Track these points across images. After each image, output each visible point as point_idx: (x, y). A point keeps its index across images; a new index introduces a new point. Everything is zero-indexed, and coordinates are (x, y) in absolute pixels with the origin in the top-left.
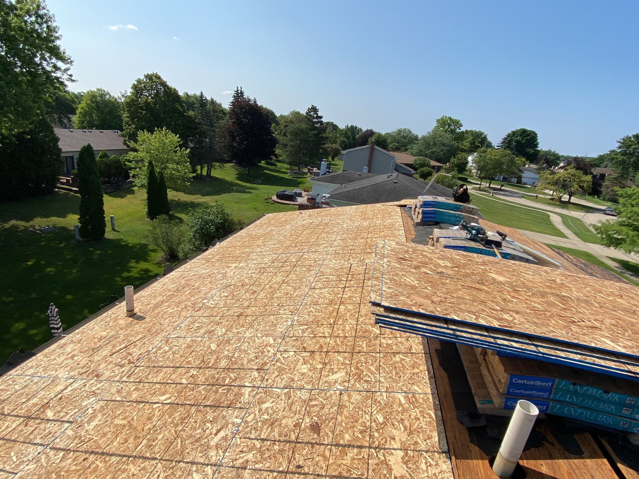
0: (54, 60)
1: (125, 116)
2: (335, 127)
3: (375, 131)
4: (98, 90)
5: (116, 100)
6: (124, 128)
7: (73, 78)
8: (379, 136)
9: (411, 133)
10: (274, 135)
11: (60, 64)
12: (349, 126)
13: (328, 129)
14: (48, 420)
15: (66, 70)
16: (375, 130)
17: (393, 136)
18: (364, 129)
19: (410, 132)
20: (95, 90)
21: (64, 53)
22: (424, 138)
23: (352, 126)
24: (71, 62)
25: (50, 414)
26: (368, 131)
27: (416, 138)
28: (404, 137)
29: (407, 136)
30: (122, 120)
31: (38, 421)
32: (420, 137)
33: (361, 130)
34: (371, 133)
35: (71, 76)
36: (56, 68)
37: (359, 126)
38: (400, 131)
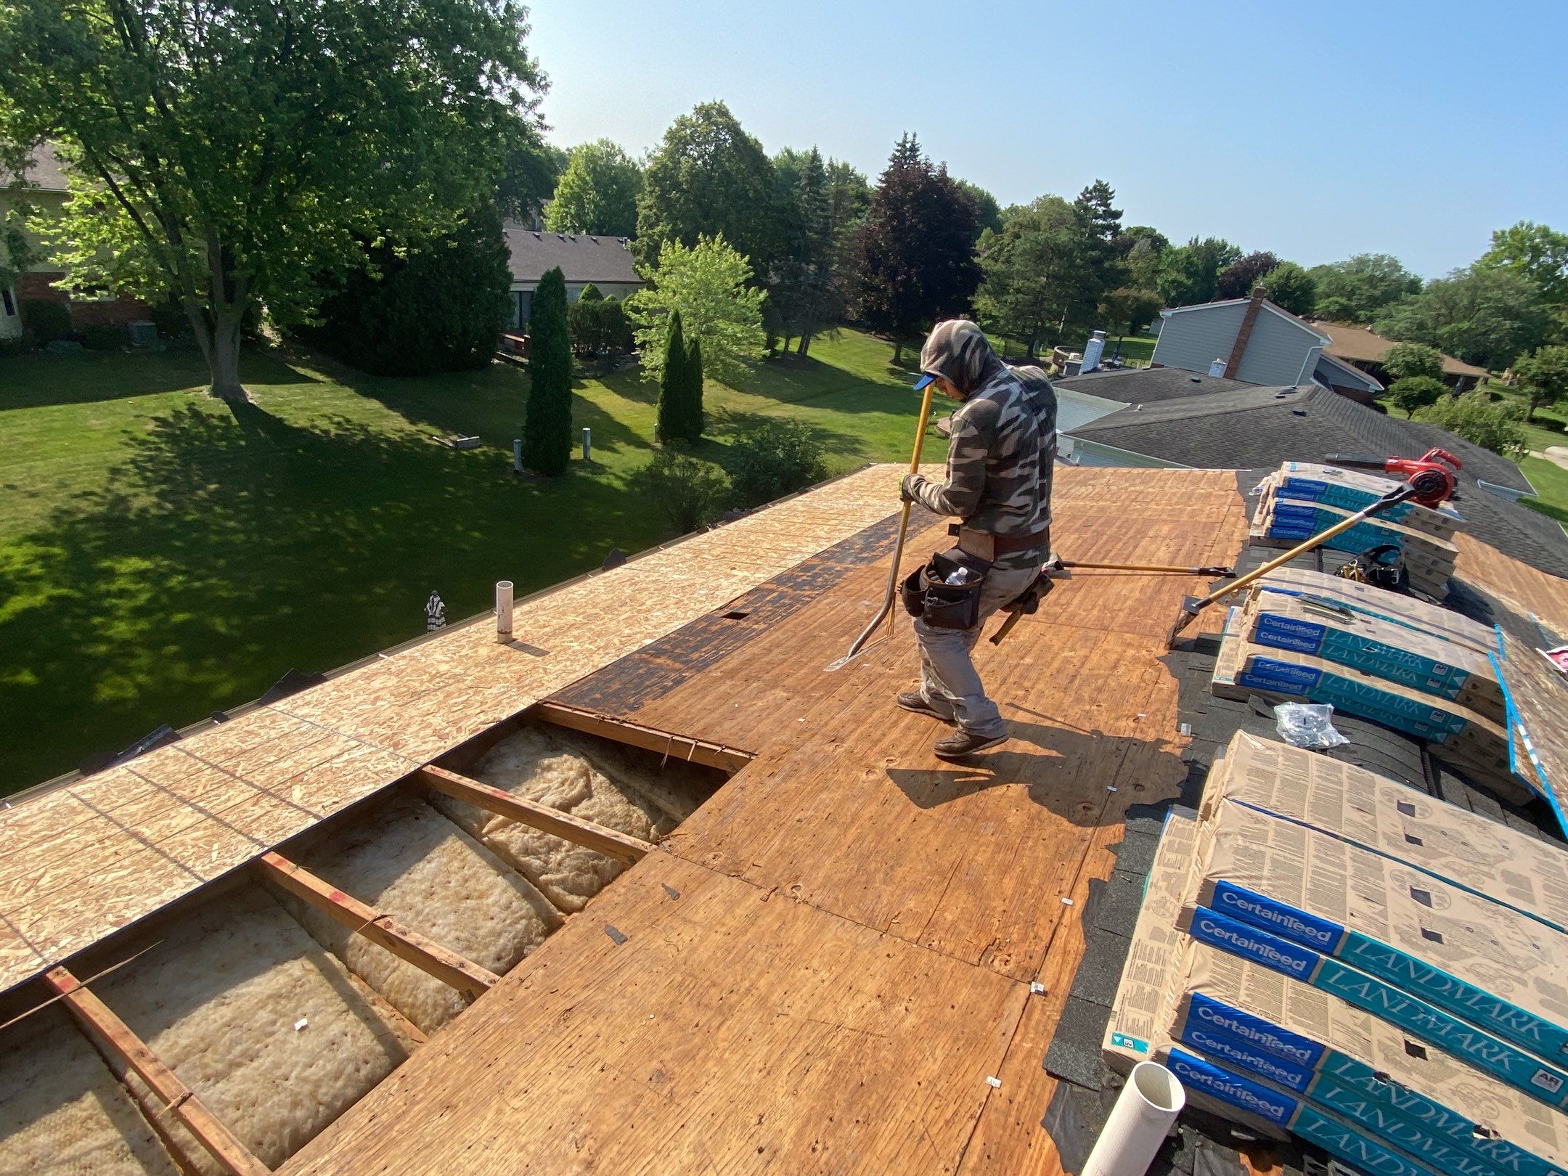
0: (514, 82)
1: (645, 203)
2: (1158, 242)
3: (1278, 258)
4: (602, 142)
5: (634, 165)
6: (639, 232)
7: (545, 122)
8: (1290, 273)
9: (1399, 269)
10: (976, 260)
11: (524, 90)
12: (1202, 241)
13: (1136, 246)
14: (289, 803)
15: (534, 104)
16: (1279, 256)
17: (1338, 276)
18: (1247, 252)
19: (1395, 266)
20: (595, 143)
21: (535, 66)
22: (1437, 286)
23: (1209, 243)
24: (547, 85)
25: (297, 794)
26: (1257, 257)
27: (1414, 287)
28: (1371, 281)
29: (1382, 279)
30: (637, 214)
31: (275, 802)
32: (1425, 283)
33: (1237, 253)
34: (1265, 263)
35: (541, 117)
36: (516, 98)
37: (1232, 243)
38: (1362, 263)
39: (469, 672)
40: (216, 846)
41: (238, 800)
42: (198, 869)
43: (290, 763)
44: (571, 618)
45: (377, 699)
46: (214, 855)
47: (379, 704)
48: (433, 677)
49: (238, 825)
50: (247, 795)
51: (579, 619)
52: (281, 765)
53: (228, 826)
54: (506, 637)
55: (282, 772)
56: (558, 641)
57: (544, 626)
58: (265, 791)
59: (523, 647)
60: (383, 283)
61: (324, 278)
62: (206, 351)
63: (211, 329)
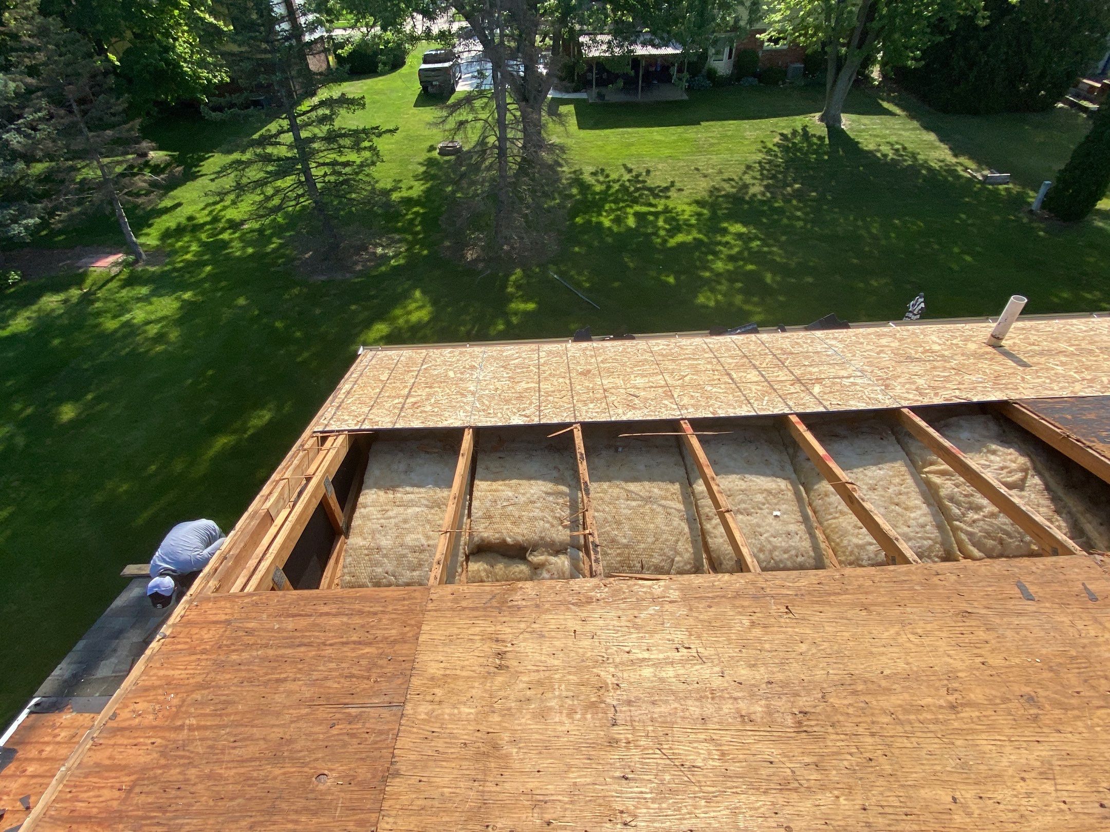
14: (811, 393)
25: (817, 389)
31: (803, 388)
39: (955, 357)
40: (766, 398)
41: (783, 379)
42: (755, 405)
43: (816, 370)
44: (1063, 346)
45: (881, 351)
46: (765, 402)
47: (882, 355)
48: (926, 351)
49: (780, 392)
50: (788, 378)
51: (1071, 349)
52: (811, 369)
53: (775, 390)
54: (995, 341)
55: (811, 373)
56: (1043, 360)
57: (1034, 344)
58: (799, 380)
59: (1008, 354)
60: (986, 28)
61: (938, 26)
62: (828, 86)
63: (839, 69)
